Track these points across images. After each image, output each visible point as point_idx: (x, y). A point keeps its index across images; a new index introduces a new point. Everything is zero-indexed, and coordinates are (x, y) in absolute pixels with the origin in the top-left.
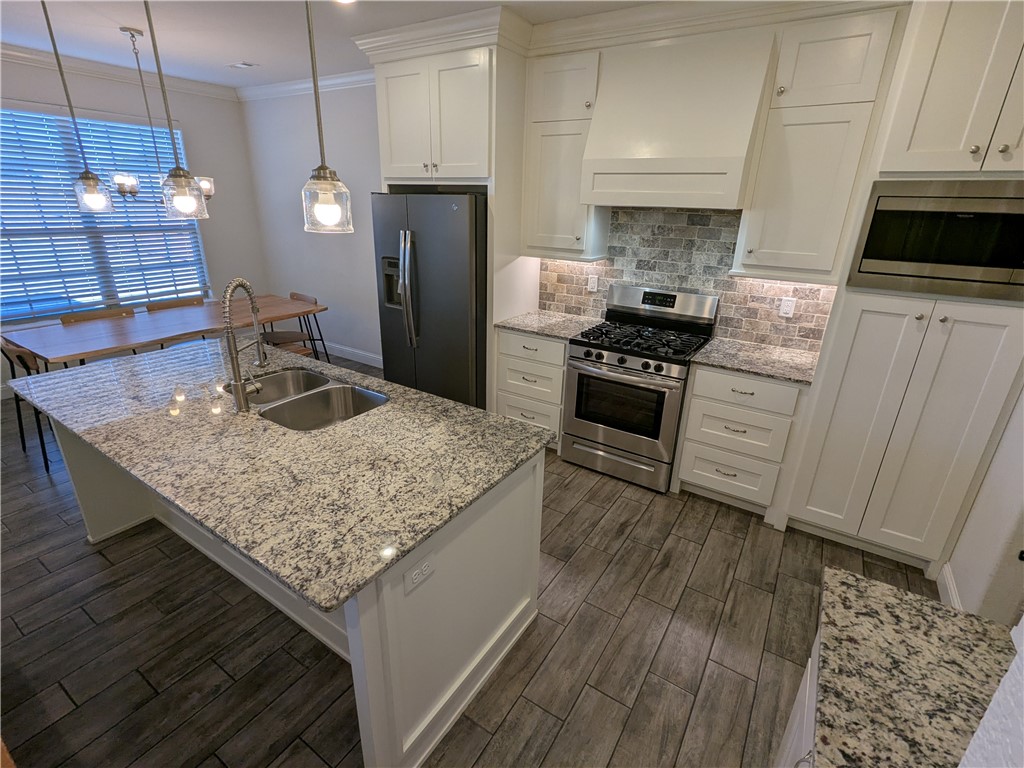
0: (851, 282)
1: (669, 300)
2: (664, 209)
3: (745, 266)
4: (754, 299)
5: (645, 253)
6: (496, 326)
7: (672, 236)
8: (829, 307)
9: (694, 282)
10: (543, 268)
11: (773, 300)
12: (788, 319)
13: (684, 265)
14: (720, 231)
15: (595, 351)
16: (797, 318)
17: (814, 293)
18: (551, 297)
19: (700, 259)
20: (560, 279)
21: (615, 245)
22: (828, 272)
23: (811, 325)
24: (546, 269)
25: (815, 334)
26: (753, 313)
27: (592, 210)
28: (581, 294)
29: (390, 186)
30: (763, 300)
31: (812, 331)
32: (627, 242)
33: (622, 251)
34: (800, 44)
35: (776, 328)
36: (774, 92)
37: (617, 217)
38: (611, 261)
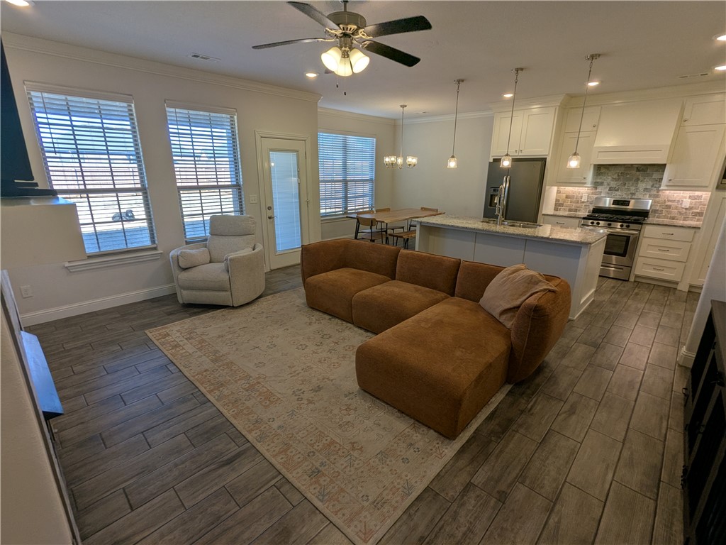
0: (718, 188)
1: (626, 203)
2: (624, 165)
3: (667, 186)
4: (669, 201)
5: (613, 184)
6: (543, 215)
7: (628, 176)
8: (707, 203)
9: (638, 195)
10: (558, 192)
11: (679, 201)
12: (686, 209)
13: (634, 188)
14: (653, 174)
15: (595, 222)
16: (691, 208)
17: (699, 197)
18: (562, 205)
19: (642, 185)
20: (567, 197)
21: (598, 181)
22: (707, 187)
23: (698, 211)
24: (560, 193)
25: (700, 214)
26: (669, 207)
27: (592, 166)
28: (578, 203)
29: (494, 159)
30: (674, 201)
31: (699, 213)
32: (605, 180)
33: (602, 184)
34: (694, 104)
35: (680, 213)
36: (682, 121)
37: (600, 169)
38: (596, 188)
